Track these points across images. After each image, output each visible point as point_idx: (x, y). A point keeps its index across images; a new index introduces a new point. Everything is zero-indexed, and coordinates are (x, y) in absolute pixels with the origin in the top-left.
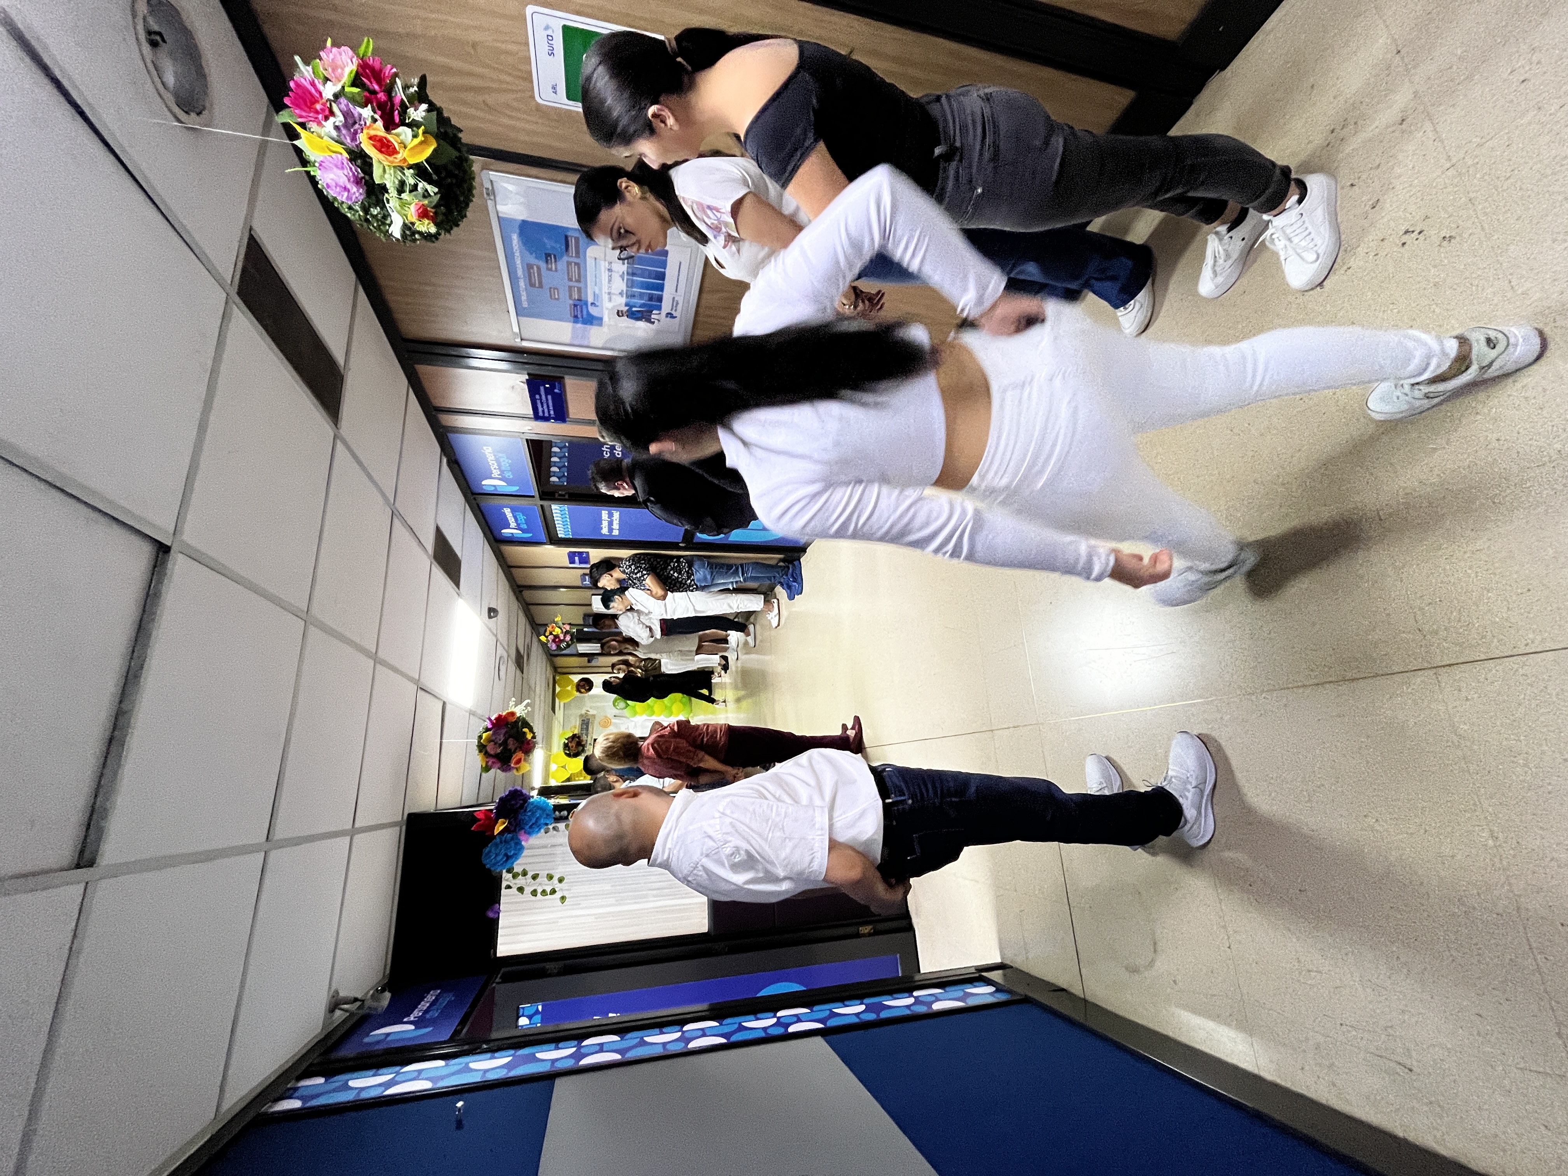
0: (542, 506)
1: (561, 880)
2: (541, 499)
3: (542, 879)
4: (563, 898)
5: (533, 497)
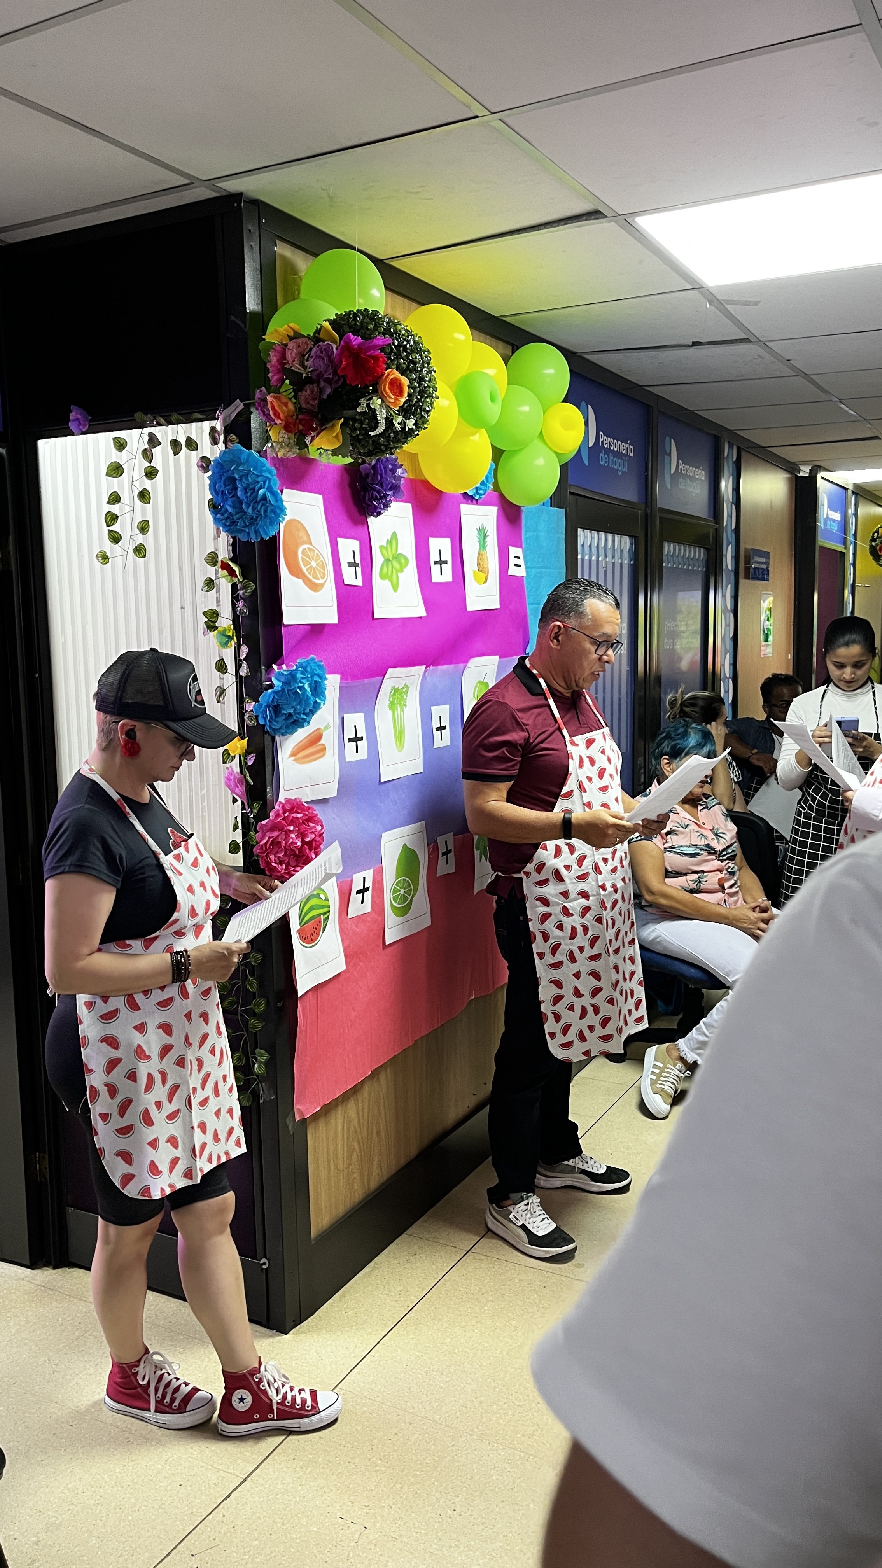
1: (140, 551)
3: (142, 511)
4: (104, 558)
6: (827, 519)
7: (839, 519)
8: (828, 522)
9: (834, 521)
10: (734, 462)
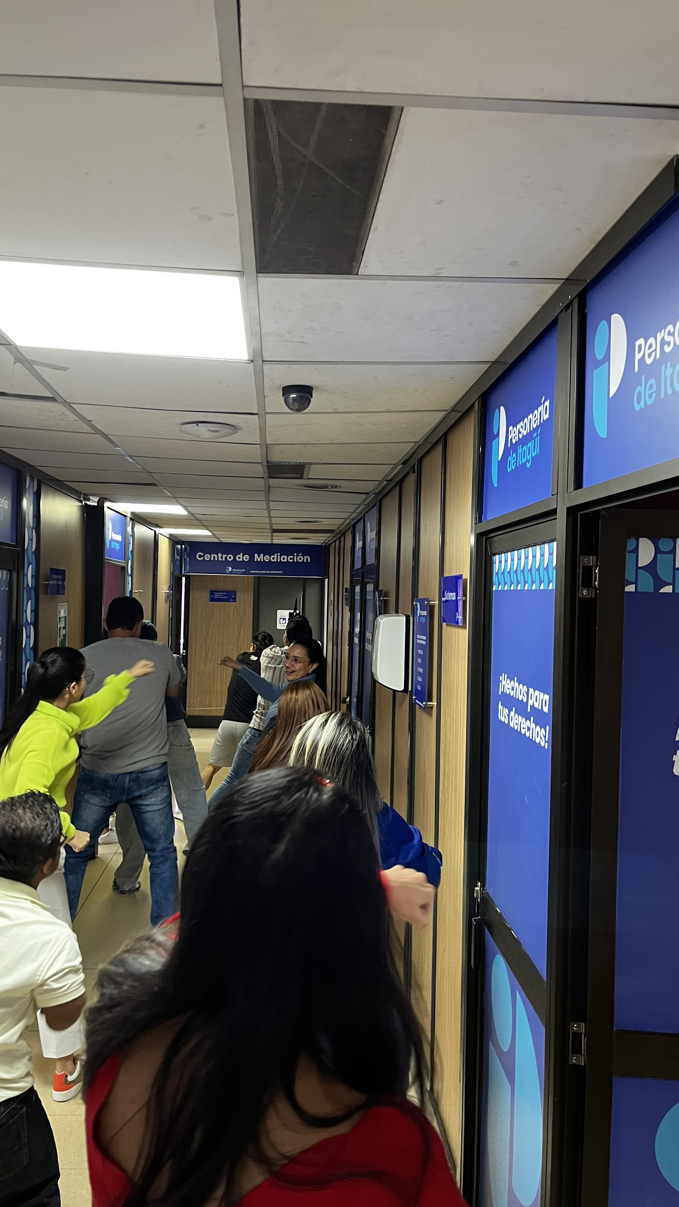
0: (554, 512)
2: (572, 511)
5: (579, 484)
6: (112, 540)
7: (120, 540)
8: (113, 543)
9: (117, 541)
10: (34, 493)
